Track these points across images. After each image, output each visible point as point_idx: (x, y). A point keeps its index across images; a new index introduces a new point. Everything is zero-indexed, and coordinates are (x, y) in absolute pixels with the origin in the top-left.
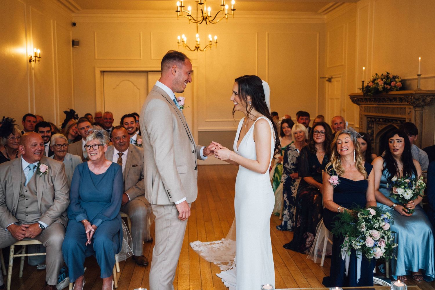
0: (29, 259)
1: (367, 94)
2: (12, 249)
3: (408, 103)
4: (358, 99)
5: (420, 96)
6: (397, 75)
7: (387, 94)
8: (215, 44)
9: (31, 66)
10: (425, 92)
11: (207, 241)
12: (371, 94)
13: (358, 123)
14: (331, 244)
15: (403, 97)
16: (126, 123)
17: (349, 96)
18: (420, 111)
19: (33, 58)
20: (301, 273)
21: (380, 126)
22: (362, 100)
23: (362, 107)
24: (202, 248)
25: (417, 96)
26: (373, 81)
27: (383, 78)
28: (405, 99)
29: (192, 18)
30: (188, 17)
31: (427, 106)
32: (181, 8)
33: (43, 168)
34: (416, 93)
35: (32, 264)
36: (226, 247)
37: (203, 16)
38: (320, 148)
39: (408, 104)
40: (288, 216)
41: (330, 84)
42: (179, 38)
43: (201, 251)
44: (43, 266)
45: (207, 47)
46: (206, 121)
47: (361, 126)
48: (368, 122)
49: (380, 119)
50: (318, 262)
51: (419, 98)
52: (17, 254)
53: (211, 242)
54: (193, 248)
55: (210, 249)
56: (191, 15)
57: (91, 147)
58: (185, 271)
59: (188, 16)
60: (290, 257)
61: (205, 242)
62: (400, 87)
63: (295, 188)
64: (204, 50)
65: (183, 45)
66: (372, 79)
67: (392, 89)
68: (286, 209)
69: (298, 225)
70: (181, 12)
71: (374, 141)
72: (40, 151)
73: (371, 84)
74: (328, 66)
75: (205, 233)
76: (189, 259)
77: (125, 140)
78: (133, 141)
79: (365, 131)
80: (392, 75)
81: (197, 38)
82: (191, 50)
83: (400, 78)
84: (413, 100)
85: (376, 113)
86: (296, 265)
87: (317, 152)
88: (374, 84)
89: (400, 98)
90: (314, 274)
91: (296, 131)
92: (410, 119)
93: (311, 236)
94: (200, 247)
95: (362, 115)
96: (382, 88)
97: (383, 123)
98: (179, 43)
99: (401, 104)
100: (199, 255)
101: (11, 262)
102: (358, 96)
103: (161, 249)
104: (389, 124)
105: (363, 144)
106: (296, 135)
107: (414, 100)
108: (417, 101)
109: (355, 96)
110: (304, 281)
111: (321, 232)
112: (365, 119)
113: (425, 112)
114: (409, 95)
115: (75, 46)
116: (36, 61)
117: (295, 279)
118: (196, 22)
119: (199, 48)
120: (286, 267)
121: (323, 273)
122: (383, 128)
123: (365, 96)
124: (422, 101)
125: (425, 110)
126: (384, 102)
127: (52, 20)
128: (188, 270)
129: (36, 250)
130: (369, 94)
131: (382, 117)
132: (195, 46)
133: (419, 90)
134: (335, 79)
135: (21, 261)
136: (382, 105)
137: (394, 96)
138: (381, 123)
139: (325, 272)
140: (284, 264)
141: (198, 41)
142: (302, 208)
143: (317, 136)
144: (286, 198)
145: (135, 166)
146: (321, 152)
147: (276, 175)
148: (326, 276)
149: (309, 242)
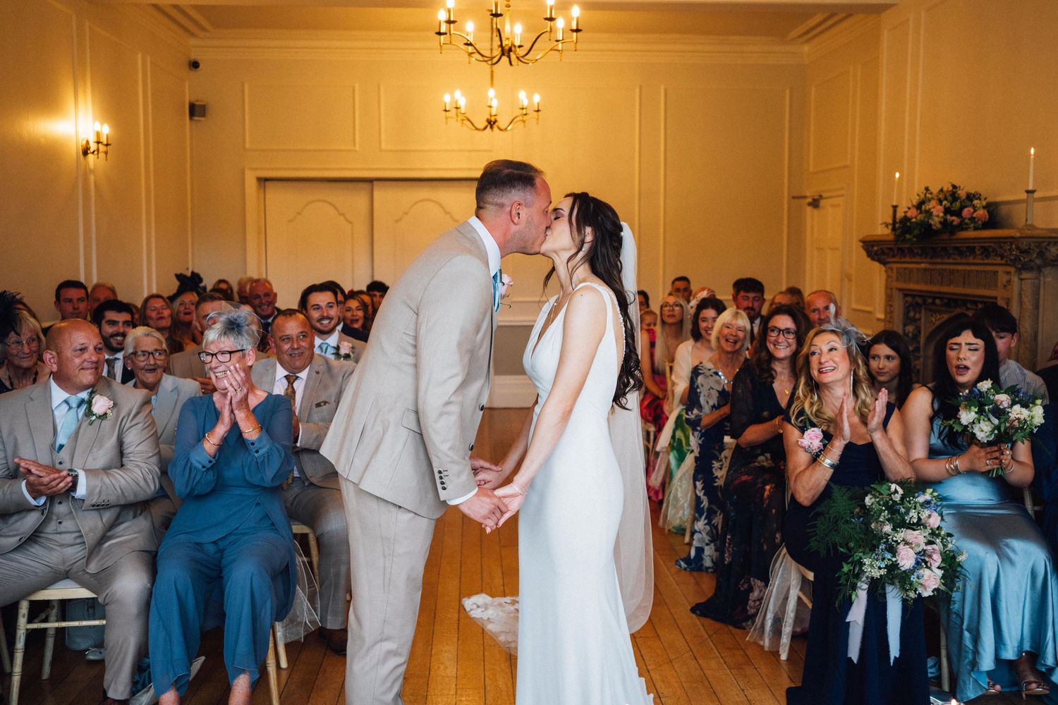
0: (68, 635)
1: (902, 238)
2: (24, 608)
3: (1002, 259)
4: (882, 249)
5: (1033, 242)
6: (978, 191)
7: (952, 237)
8: (536, 113)
9: (87, 164)
10: (1045, 234)
11: (504, 595)
12: (914, 237)
13: (883, 309)
15: (989, 244)
16: (316, 307)
17: (861, 241)
18: (1033, 281)
19: (93, 147)
20: (732, 676)
21: (934, 316)
22: (891, 252)
23: (892, 269)
24: (491, 613)
25: (1025, 243)
26: (919, 206)
27: (942, 199)
28: (994, 250)
29: (475, 51)
30: (467, 46)
31: (1049, 268)
32: (448, 25)
33: (101, 404)
34: (1023, 235)
35: (75, 647)
37: (501, 46)
38: (784, 371)
39: (1003, 262)
40: (707, 534)
41: (816, 211)
42: (447, 98)
43: (489, 619)
44: (101, 653)
45: (515, 120)
47: (888, 316)
48: (907, 305)
49: (934, 298)
50: (774, 650)
51: (1029, 248)
52: (35, 623)
53: (514, 598)
54: (469, 611)
55: (512, 615)
56: (473, 43)
57: (214, 356)
58: (447, 667)
59: (466, 44)
60: (707, 636)
61: (499, 596)
62: (983, 219)
63: (722, 465)
64: (509, 128)
65: (457, 116)
66: (915, 201)
67: (965, 226)
68: (701, 517)
69: (727, 560)
70: (448, 34)
71: (922, 352)
72: (94, 365)
73: (913, 213)
74: (811, 169)
75: (501, 575)
76: (458, 640)
77: (303, 344)
78: (329, 349)
79: (898, 328)
80: (965, 190)
81: (491, 99)
82: (477, 129)
83: (985, 199)
84: (1014, 253)
85: (926, 283)
86: (720, 657)
87: (775, 381)
88: (921, 213)
89: (982, 247)
90: (763, 679)
92: (1009, 299)
93: (758, 586)
94: (486, 609)
95: (891, 289)
96: (940, 222)
97: (943, 309)
98: (449, 111)
99: (986, 261)
100: (483, 629)
101: (20, 641)
102: (881, 241)
104: (958, 311)
107: (1018, 254)
108: (1025, 255)
109: (874, 241)
110: (737, 695)
111: (782, 575)
112: (898, 298)
113: (1045, 283)
114: (1005, 240)
115: (197, 116)
116: (98, 154)
117: (715, 691)
118: (486, 59)
119: (495, 122)
120: (694, 661)
121: (787, 678)
122: (943, 320)
123: (899, 243)
124: (1038, 254)
125: (1045, 277)
126: (946, 257)
127: (140, 55)
128: (453, 666)
129: (86, 613)
130: (908, 236)
131: (939, 293)
132: (486, 119)
133: (1029, 229)
134: (830, 201)
135: (47, 639)
136: (940, 263)
137: (968, 243)
138: (938, 308)
139: (791, 675)
140: (690, 652)
141: (493, 105)
142: (735, 518)
143: (775, 340)
144: (700, 491)
145: (322, 404)
146: (786, 379)
147: (679, 434)
148: (794, 686)
149: (754, 601)
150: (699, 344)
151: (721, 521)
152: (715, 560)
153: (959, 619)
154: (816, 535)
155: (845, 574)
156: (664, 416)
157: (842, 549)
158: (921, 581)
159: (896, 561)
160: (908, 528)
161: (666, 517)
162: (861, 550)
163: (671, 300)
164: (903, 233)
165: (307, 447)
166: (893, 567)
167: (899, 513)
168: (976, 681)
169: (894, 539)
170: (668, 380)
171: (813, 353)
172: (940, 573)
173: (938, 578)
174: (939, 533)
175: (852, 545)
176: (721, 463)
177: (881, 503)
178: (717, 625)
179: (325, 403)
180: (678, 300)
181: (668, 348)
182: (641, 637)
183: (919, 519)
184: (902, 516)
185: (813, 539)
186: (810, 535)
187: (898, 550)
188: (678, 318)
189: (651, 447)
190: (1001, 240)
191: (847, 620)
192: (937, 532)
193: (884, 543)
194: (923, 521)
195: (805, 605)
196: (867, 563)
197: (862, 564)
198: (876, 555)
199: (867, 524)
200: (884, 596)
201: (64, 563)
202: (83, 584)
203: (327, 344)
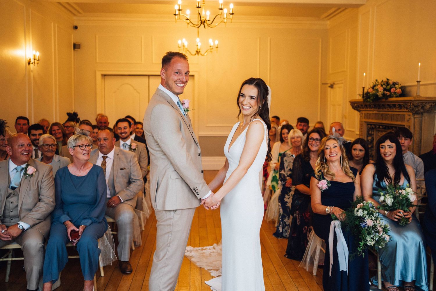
1: (366, 101)
3: (407, 109)
4: (358, 105)
5: (419, 102)
6: (398, 81)
7: (386, 100)
8: (216, 48)
9: (30, 68)
10: (424, 99)
11: (200, 247)
12: (371, 100)
13: (359, 130)
14: (324, 252)
15: (402, 103)
16: (120, 128)
17: (350, 102)
18: (419, 118)
19: (32, 61)
20: (293, 282)
21: (380, 133)
22: (362, 107)
23: (362, 114)
24: (193, 254)
25: (416, 103)
26: (373, 87)
27: (383, 85)
28: (404, 105)
29: (190, 22)
30: (187, 20)
31: (426, 113)
32: (179, 11)
33: (31, 170)
34: (415, 100)
36: (217, 252)
37: (201, 20)
38: (315, 156)
39: (407, 111)
41: (332, 90)
42: (180, 42)
43: (192, 256)
45: (208, 51)
46: (207, 127)
47: (361, 133)
48: (368, 128)
49: (379, 126)
50: (311, 271)
51: (418, 105)
52: (2, 258)
55: (202, 255)
56: (189, 19)
60: (283, 265)
62: (399, 93)
64: (205, 54)
65: (184, 48)
66: (372, 85)
67: (392, 96)
70: (179, 15)
72: (27, 152)
73: (370, 90)
74: (330, 72)
78: (127, 146)
80: (392, 81)
81: (198, 42)
82: (192, 55)
83: (400, 85)
84: (412, 107)
85: (376, 119)
86: (288, 274)
87: (310, 160)
88: (374, 90)
89: (399, 104)
90: (306, 283)
91: (294, 136)
92: (409, 126)
95: (362, 122)
96: (382, 94)
97: (383, 130)
98: (180, 47)
99: (400, 110)
100: (190, 261)
102: (358, 102)
103: (162, 254)
105: (361, 150)
106: (293, 140)
108: (416, 108)
109: (355, 102)
112: (365, 125)
113: (424, 119)
114: (408, 102)
115: (76, 49)
116: (34, 64)
118: (194, 25)
119: (199, 52)
120: (278, 276)
121: (316, 283)
124: (421, 108)
125: (424, 117)
126: (384, 109)
127: (52, 23)
130: (368, 100)
131: (382, 123)
132: (195, 51)
133: (418, 97)
134: (337, 85)
135: (7, 265)
136: (382, 111)
137: (393, 103)
138: (381, 130)
139: (317, 282)
140: (276, 272)
141: (198, 45)
143: (311, 143)
145: (123, 169)
150: (283, 144)
164: (366, 99)
171: (327, 149)
176: (289, 196)
188: (274, 133)
190: (407, 102)
203: (126, 143)
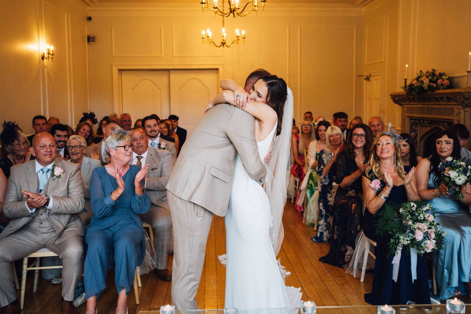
0: (43, 272)
2: (26, 261)
3: (456, 102)
4: (400, 99)
6: (445, 72)
7: (433, 93)
8: (243, 39)
9: (43, 64)
12: (416, 93)
13: (400, 125)
15: (450, 96)
16: (149, 126)
17: (390, 95)
18: (470, 112)
19: (46, 56)
20: (339, 289)
21: (424, 128)
22: (404, 100)
23: (404, 108)
25: (467, 95)
26: (418, 79)
27: (428, 76)
28: (453, 98)
29: (218, 11)
33: (58, 171)
34: (466, 91)
35: (47, 278)
37: (230, 8)
38: (360, 153)
39: (457, 104)
40: (325, 226)
41: (368, 82)
42: (203, 33)
44: (59, 280)
45: (234, 42)
47: (403, 128)
48: (412, 123)
49: (424, 120)
50: (358, 277)
51: (469, 97)
52: (30, 267)
54: (221, 261)
56: (217, 7)
58: (212, 286)
59: (214, 8)
60: (327, 271)
62: (447, 85)
63: (332, 195)
64: (231, 46)
65: (208, 40)
66: (416, 76)
67: (439, 88)
68: (322, 218)
69: (336, 237)
70: (206, 3)
71: (418, 145)
72: (49, 153)
73: (415, 82)
74: (366, 63)
76: (216, 274)
77: (142, 142)
78: (155, 145)
80: (438, 72)
81: (223, 33)
82: (217, 46)
83: (448, 75)
84: (462, 99)
85: (420, 114)
86: (333, 281)
87: (356, 158)
88: (418, 82)
89: (447, 97)
90: (353, 290)
92: (459, 120)
93: (350, 249)
95: (404, 116)
96: (428, 86)
97: (428, 125)
98: (204, 38)
99: (449, 103)
101: (24, 276)
102: (400, 95)
104: (435, 126)
107: (464, 100)
108: (467, 100)
109: (396, 95)
110: (343, 297)
111: (361, 244)
112: (407, 120)
114: (458, 94)
115: (91, 42)
116: (48, 59)
117: (333, 296)
118: (223, 14)
119: (225, 43)
120: (322, 282)
121: (364, 290)
122: (428, 130)
123: (408, 96)
126: (430, 102)
127: (66, 15)
128: (215, 285)
129: (51, 263)
130: (413, 93)
131: (427, 118)
132: (221, 42)
133: (469, 89)
134: (374, 77)
135: (35, 274)
136: (427, 105)
137: (441, 95)
138: (425, 125)
139: (366, 288)
140: (320, 278)
141: (224, 36)
142: (339, 219)
143: (356, 139)
144: (322, 207)
145: (154, 169)
146: (361, 157)
147: (311, 182)
148: (367, 293)
149: (348, 256)
150: (319, 142)
151: (332, 220)
152: (328, 238)
153: (442, 264)
154: (379, 227)
155: (392, 244)
156: (303, 174)
157: (390, 233)
158: (426, 246)
159: (415, 237)
160: (419, 222)
161: (306, 219)
162: (398, 233)
163: (306, 123)
164: (410, 92)
165: (149, 188)
166: (413, 240)
167: (415, 216)
168: (449, 291)
169: (414, 227)
170: (305, 158)
171: (379, 144)
172: (434, 241)
173: (434, 244)
174: (434, 224)
175: (394, 230)
176: (331, 195)
177: (407, 211)
178: (331, 266)
179: (156, 169)
180: (309, 122)
181: (305, 143)
182: (298, 272)
183: (424, 218)
184: (417, 217)
185: (377, 229)
186: (376, 227)
187: (416, 232)
188: (309, 131)
189: (297, 188)
190: (456, 94)
191: (392, 263)
192: (433, 223)
193: (409, 229)
194: (426, 219)
195: (372, 257)
196: (401, 238)
197: (399, 239)
198: (406, 234)
199: (401, 221)
200: (409, 253)
201: (43, 241)
202: (52, 250)
203: (154, 143)
